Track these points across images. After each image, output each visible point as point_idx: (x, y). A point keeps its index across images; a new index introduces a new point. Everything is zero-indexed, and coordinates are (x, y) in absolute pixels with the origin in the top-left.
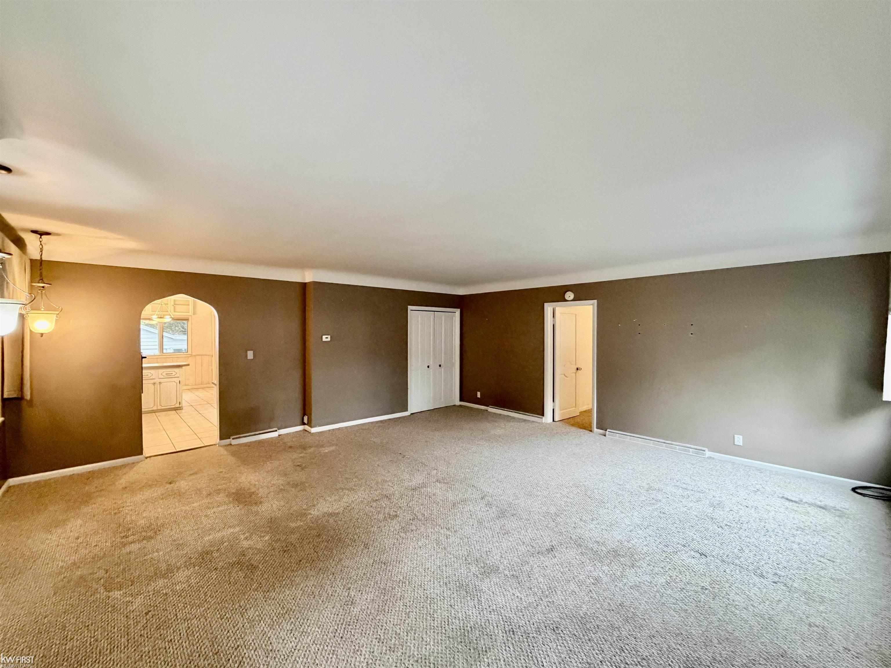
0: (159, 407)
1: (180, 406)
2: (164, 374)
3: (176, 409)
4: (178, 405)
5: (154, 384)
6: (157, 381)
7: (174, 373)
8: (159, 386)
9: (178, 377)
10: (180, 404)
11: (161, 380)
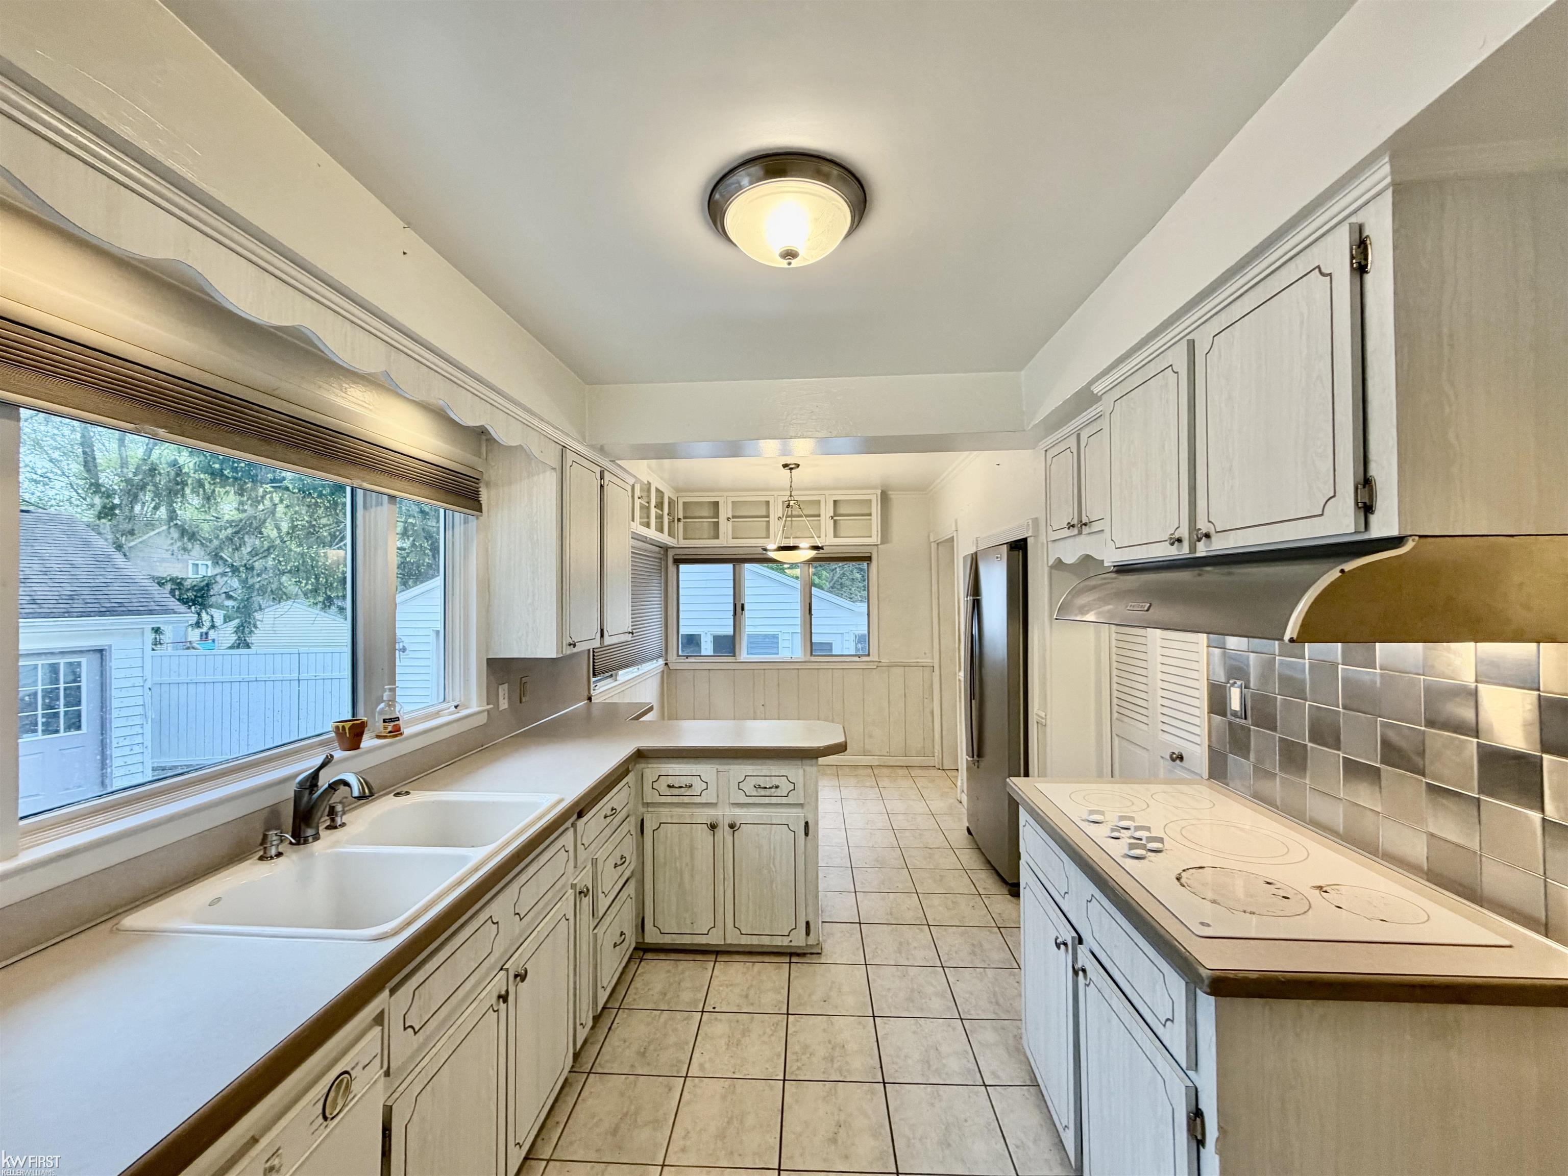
0: (733, 938)
1: (812, 940)
2: (748, 786)
3: (793, 954)
4: (799, 940)
5: (713, 827)
6: (725, 814)
7: (785, 787)
8: (729, 839)
9: (801, 805)
10: (808, 933)
11: (738, 811)
